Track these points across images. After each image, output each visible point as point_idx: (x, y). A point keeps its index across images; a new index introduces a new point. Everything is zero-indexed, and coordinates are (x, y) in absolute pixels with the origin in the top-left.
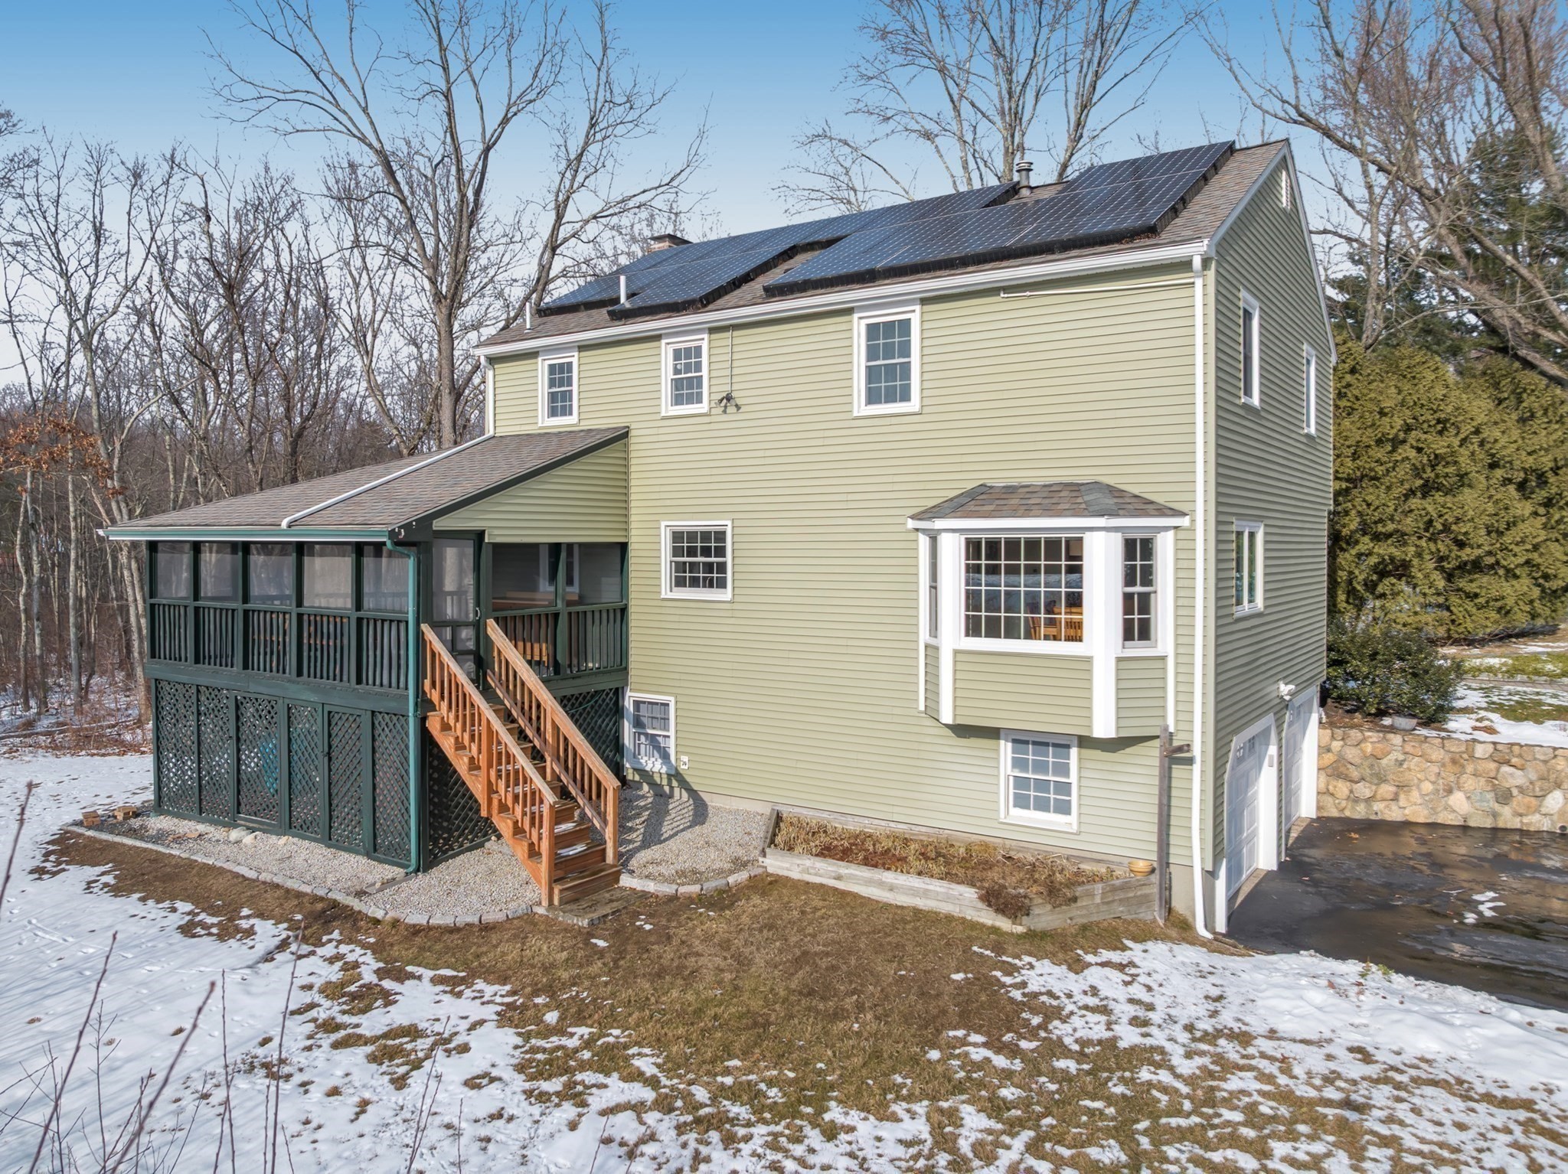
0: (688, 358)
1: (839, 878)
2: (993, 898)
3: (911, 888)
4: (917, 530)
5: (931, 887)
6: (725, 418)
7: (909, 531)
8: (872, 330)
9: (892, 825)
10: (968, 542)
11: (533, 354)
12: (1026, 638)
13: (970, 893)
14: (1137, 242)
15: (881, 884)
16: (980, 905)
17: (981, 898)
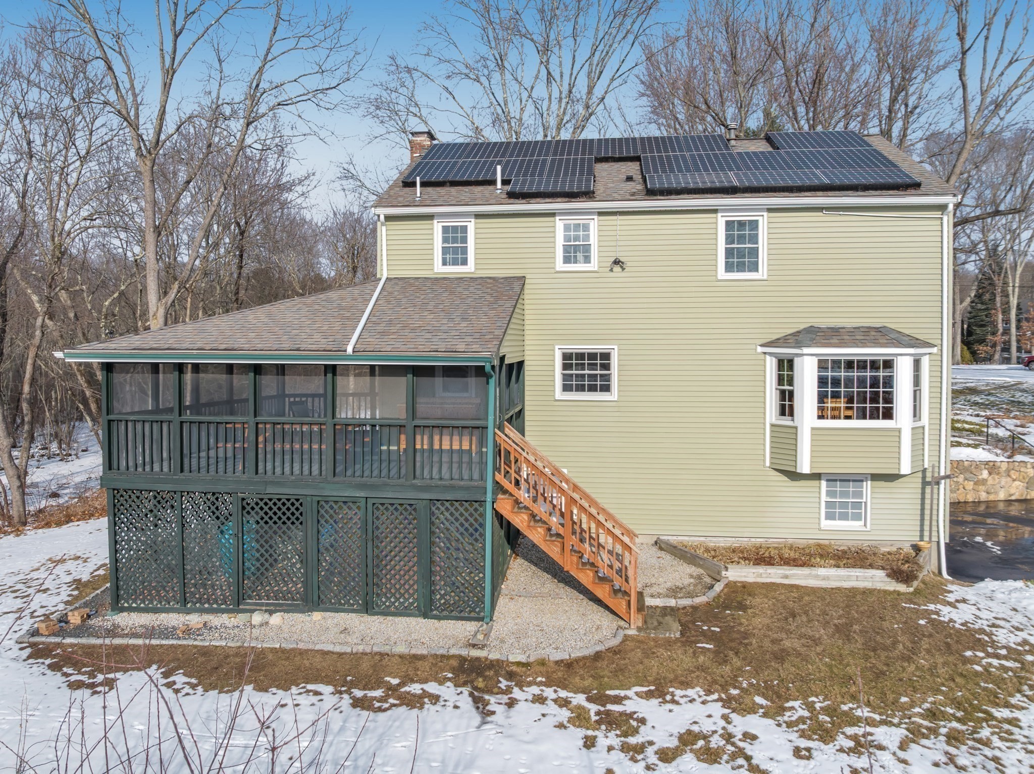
0: (577, 232)
1: (786, 577)
2: (897, 575)
3: (839, 576)
4: (765, 353)
5: (852, 574)
6: (611, 274)
7: (759, 354)
8: (729, 225)
9: (753, 540)
10: (820, 361)
11: (430, 217)
12: (870, 418)
13: (880, 574)
14: (909, 192)
15: (817, 577)
16: (889, 580)
17: (888, 575)
